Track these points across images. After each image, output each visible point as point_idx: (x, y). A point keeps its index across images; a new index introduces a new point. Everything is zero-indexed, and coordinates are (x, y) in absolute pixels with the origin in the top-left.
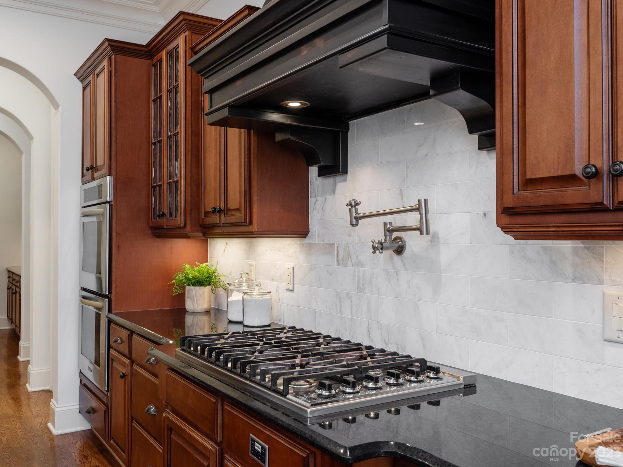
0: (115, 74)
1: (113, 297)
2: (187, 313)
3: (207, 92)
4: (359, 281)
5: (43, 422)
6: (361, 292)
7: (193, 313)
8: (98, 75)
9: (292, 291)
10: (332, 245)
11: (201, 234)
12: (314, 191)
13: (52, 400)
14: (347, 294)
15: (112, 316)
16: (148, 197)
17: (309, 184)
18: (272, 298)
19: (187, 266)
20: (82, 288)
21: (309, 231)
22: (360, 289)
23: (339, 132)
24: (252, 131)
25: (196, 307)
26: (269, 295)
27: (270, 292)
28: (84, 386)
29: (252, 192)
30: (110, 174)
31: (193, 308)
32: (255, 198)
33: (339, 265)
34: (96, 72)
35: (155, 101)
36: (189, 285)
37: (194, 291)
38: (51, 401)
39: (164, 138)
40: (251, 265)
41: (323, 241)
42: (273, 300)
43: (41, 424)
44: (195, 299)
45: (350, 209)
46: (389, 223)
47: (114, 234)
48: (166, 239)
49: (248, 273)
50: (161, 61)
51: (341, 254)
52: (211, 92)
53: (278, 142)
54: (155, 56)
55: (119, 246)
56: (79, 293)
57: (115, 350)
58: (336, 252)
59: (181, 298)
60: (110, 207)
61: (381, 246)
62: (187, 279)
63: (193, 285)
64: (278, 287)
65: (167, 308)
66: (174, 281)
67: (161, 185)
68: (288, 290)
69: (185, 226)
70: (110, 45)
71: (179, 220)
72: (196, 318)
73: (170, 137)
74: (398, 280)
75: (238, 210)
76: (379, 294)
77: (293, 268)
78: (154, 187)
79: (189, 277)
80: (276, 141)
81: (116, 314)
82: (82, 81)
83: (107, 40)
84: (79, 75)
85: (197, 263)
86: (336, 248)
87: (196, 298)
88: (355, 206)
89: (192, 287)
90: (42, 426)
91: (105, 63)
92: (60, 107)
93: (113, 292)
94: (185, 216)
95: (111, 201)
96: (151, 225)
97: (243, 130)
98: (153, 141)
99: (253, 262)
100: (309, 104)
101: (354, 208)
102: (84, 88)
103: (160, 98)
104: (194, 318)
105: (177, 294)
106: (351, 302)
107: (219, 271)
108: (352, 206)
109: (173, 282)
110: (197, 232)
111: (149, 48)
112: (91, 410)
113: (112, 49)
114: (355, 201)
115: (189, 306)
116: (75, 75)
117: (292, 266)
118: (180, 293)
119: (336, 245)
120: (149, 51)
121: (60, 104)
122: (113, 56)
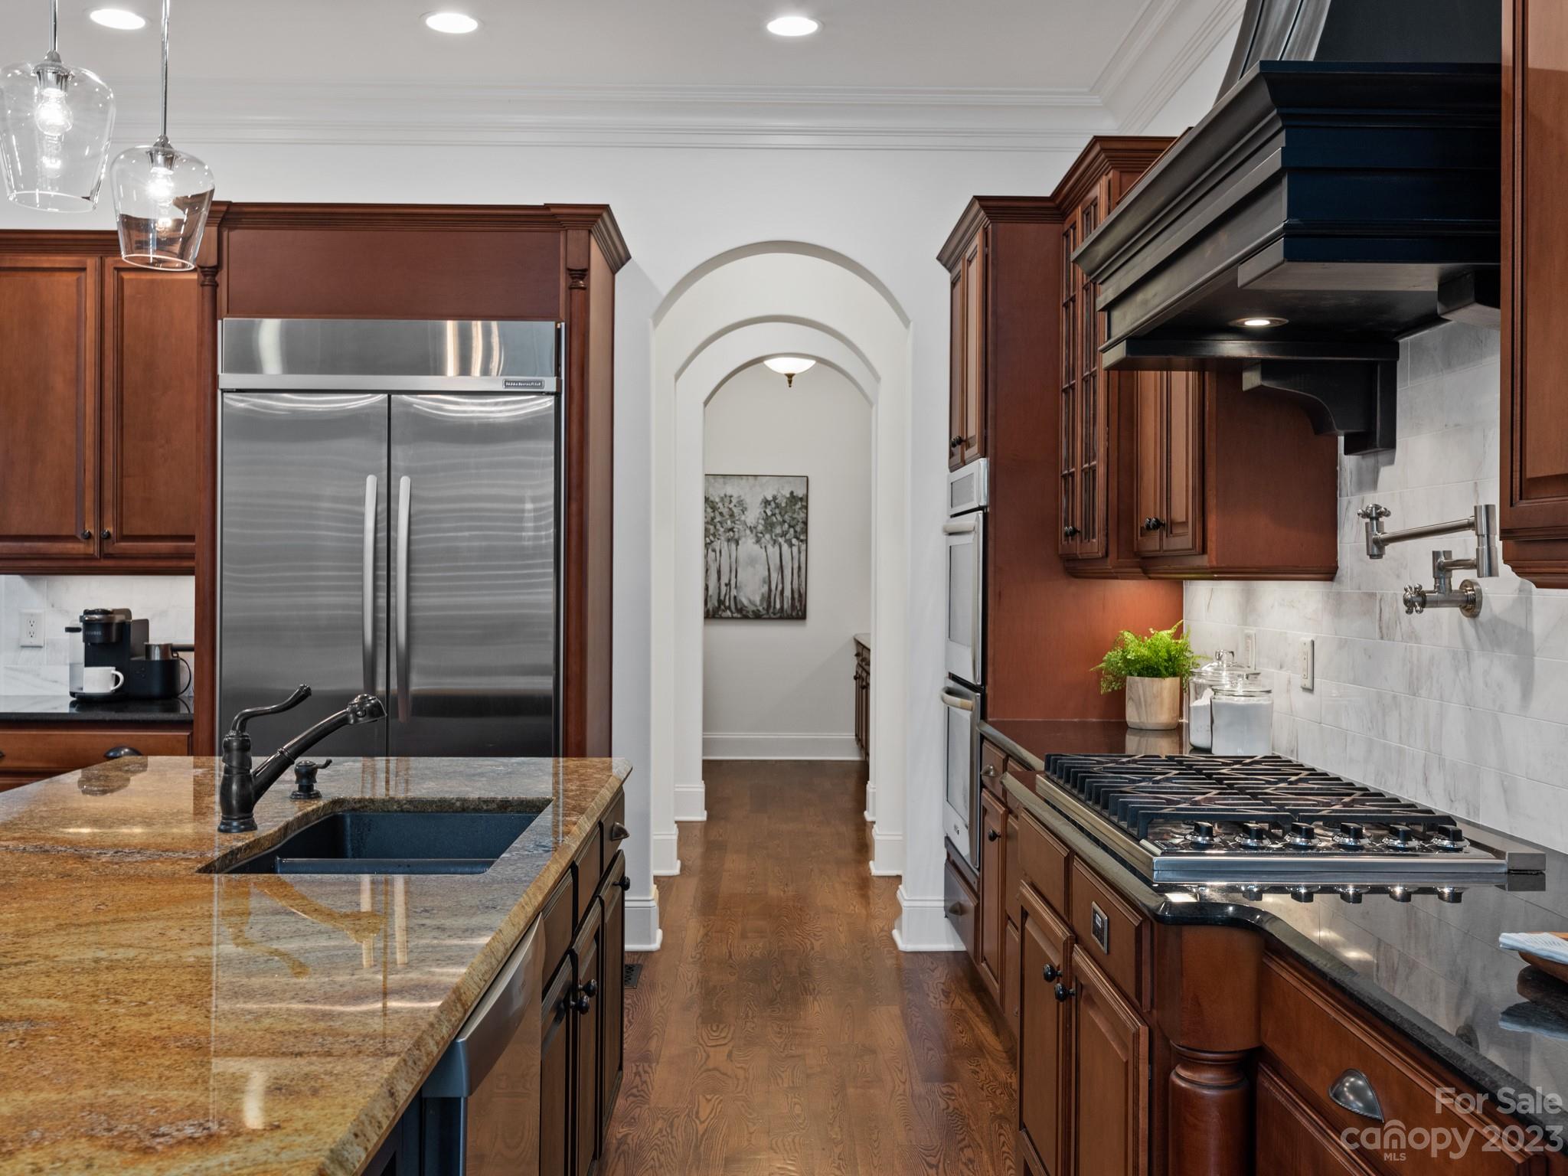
0: (992, 260)
1: (989, 691)
2: (1129, 731)
3: (1103, 310)
4: (1411, 671)
5: (886, 928)
6: (1414, 695)
7: (1141, 731)
8: (970, 262)
9: (1311, 690)
10: (1372, 595)
11: (1139, 570)
12: (1346, 485)
13: (900, 886)
14: (1394, 697)
15: (989, 729)
16: (1057, 497)
17: (1338, 468)
18: (1273, 703)
19: (1128, 636)
20: (950, 674)
21: (1336, 568)
22: (1413, 691)
23: (1375, 364)
24: (1207, 373)
25: (1144, 719)
26: (1266, 696)
27: (1269, 692)
28: (953, 864)
29: (1207, 489)
30: (984, 455)
31: (1138, 721)
32: (1212, 501)
33: (1382, 638)
34: (968, 255)
35: (1066, 305)
36: (1131, 675)
37: (1140, 685)
38: (897, 888)
39: (1078, 382)
40: (1248, 637)
41: (1359, 589)
42: (1275, 707)
43: (882, 930)
44: (1143, 704)
45: (1367, 524)
46: (1444, 552)
47: (991, 569)
48: (1091, 580)
49: (1232, 653)
50: (1074, 227)
51: (1386, 616)
52: (1109, 308)
53: (1249, 391)
54: (1069, 215)
55: (1000, 593)
56: (945, 683)
57: (990, 792)
58: (1378, 611)
59: (1118, 700)
60: (985, 516)
61: (1420, 599)
62: (1126, 661)
63: (1140, 675)
64: (1289, 682)
65: (1094, 720)
66: (1102, 665)
67: (1073, 472)
68: (1305, 689)
69: (1107, 554)
70: (983, 207)
71: (1096, 545)
72: (1144, 741)
73: (1085, 380)
74: (1469, 670)
75: (1185, 523)
76: (1441, 698)
77: (1313, 643)
78: (1065, 477)
79: (1129, 657)
80: (1244, 389)
81: (994, 725)
82: (950, 270)
83: (976, 198)
84: (945, 257)
85: (1151, 629)
86: (1378, 601)
87: (1145, 701)
88: (1377, 519)
89: (1138, 679)
90: (884, 933)
91: (977, 241)
92: (912, 324)
93: (990, 680)
94: (1107, 535)
95: (986, 507)
96: (1060, 552)
97: (1190, 373)
98: (1064, 387)
99: (1251, 631)
100: (1287, 321)
101: (1375, 522)
102: (953, 284)
103: (1073, 299)
104: (1139, 740)
105: (1110, 690)
106: (1400, 715)
107: (1192, 648)
108: (1372, 519)
109: (1100, 666)
110: (1132, 567)
111: (1057, 202)
112: (958, 907)
113: (986, 213)
114: (1377, 507)
115: (1132, 716)
116: (939, 258)
117: (1310, 639)
118: (1116, 688)
119: (1378, 597)
120: (1058, 208)
121: (910, 318)
122: (990, 227)
